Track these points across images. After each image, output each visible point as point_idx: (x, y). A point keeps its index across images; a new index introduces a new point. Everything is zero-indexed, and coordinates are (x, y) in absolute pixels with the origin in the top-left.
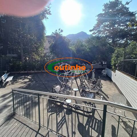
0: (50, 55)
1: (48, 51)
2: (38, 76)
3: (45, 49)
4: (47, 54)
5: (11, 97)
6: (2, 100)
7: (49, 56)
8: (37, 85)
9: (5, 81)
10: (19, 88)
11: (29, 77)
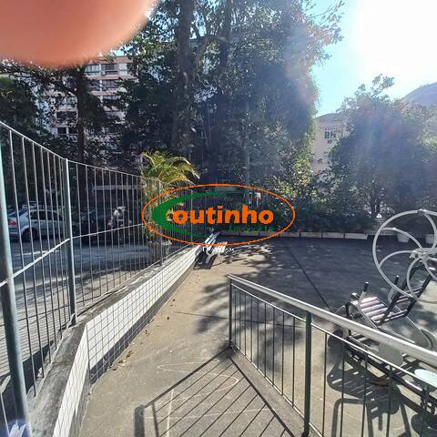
0: (333, 179)
1: (325, 166)
2: (287, 248)
3: (311, 161)
4: (321, 179)
5: (225, 296)
6: (204, 298)
7: (327, 185)
8: (289, 277)
9: (210, 252)
10: (241, 276)
11: (263, 249)
